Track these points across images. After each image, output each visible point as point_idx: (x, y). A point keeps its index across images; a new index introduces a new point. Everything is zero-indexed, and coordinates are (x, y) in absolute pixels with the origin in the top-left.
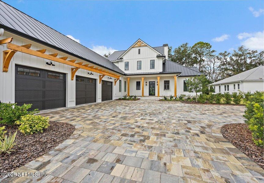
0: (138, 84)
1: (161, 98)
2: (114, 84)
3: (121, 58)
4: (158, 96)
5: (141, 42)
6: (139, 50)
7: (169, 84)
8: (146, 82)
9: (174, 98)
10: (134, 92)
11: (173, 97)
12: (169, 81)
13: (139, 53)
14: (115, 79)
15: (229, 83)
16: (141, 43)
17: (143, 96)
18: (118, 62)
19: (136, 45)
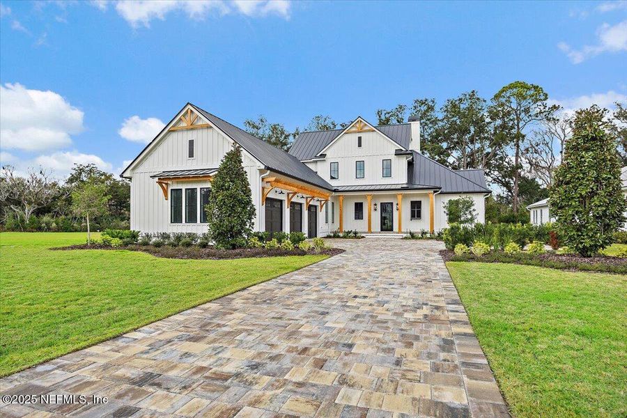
0: (359, 207)
1: (405, 235)
2: (319, 209)
3: (323, 156)
4: (400, 231)
5: (362, 124)
6: (360, 138)
7: (420, 208)
8: (375, 205)
9: (428, 235)
10: (351, 224)
11: (426, 233)
12: (420, 202)
13: (360, 145)
14: (307, 198)
15: (542, 207)
16: (363, 126)
17: (370, 231)
18: (316, 162)
19: (354, 129)
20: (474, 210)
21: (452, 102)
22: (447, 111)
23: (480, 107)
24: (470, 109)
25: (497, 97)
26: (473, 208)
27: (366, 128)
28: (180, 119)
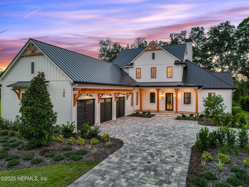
0: (152, 96)
1: (179, 115)
2: (126, 98)
3: (132, 64)
6: (153, 54)
7: (190, 97)
8: (162, 94)
10: (148, 106)
12: (190, 93)
16: (155, 47)
17: (158, 111)
18: (128, 68)
19: (150, 48)
20: (223, 104)
21: (214, 29)
22: (211, 34)
23: (231, 31)
24: (225, 32)
25: (241, 25)
26: (223, 102)
27: (157, 48)
28: (26, 49)
